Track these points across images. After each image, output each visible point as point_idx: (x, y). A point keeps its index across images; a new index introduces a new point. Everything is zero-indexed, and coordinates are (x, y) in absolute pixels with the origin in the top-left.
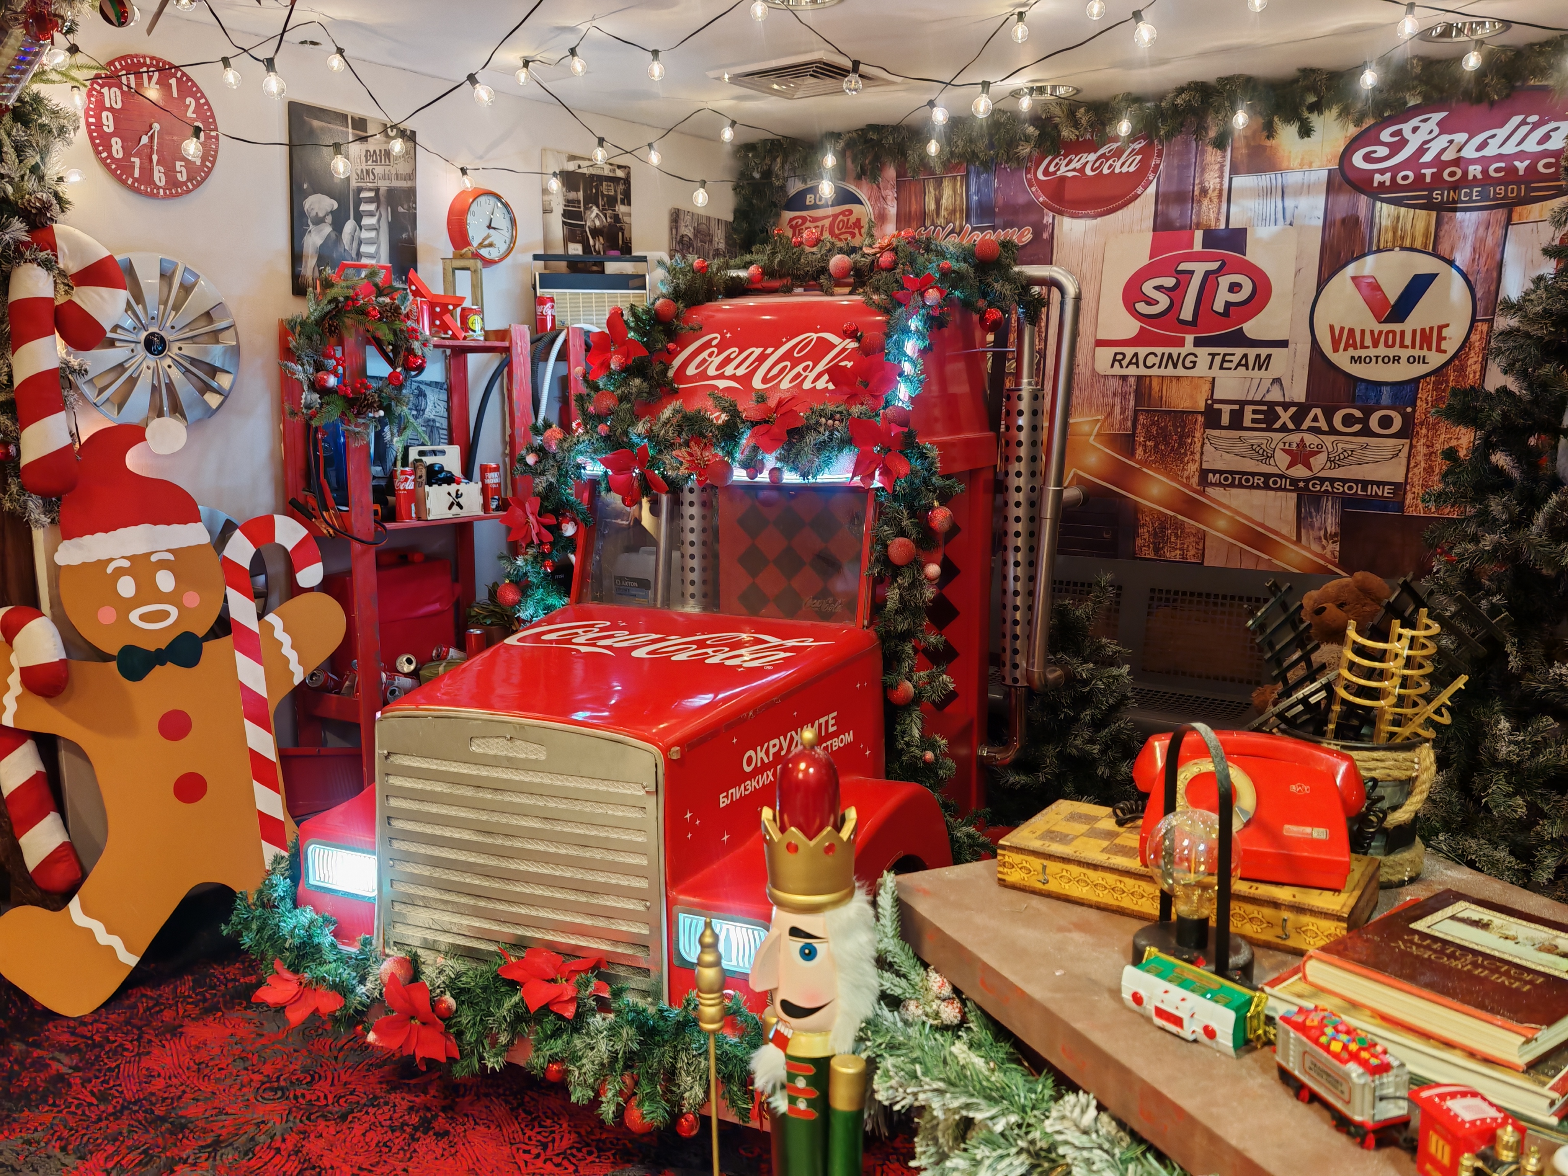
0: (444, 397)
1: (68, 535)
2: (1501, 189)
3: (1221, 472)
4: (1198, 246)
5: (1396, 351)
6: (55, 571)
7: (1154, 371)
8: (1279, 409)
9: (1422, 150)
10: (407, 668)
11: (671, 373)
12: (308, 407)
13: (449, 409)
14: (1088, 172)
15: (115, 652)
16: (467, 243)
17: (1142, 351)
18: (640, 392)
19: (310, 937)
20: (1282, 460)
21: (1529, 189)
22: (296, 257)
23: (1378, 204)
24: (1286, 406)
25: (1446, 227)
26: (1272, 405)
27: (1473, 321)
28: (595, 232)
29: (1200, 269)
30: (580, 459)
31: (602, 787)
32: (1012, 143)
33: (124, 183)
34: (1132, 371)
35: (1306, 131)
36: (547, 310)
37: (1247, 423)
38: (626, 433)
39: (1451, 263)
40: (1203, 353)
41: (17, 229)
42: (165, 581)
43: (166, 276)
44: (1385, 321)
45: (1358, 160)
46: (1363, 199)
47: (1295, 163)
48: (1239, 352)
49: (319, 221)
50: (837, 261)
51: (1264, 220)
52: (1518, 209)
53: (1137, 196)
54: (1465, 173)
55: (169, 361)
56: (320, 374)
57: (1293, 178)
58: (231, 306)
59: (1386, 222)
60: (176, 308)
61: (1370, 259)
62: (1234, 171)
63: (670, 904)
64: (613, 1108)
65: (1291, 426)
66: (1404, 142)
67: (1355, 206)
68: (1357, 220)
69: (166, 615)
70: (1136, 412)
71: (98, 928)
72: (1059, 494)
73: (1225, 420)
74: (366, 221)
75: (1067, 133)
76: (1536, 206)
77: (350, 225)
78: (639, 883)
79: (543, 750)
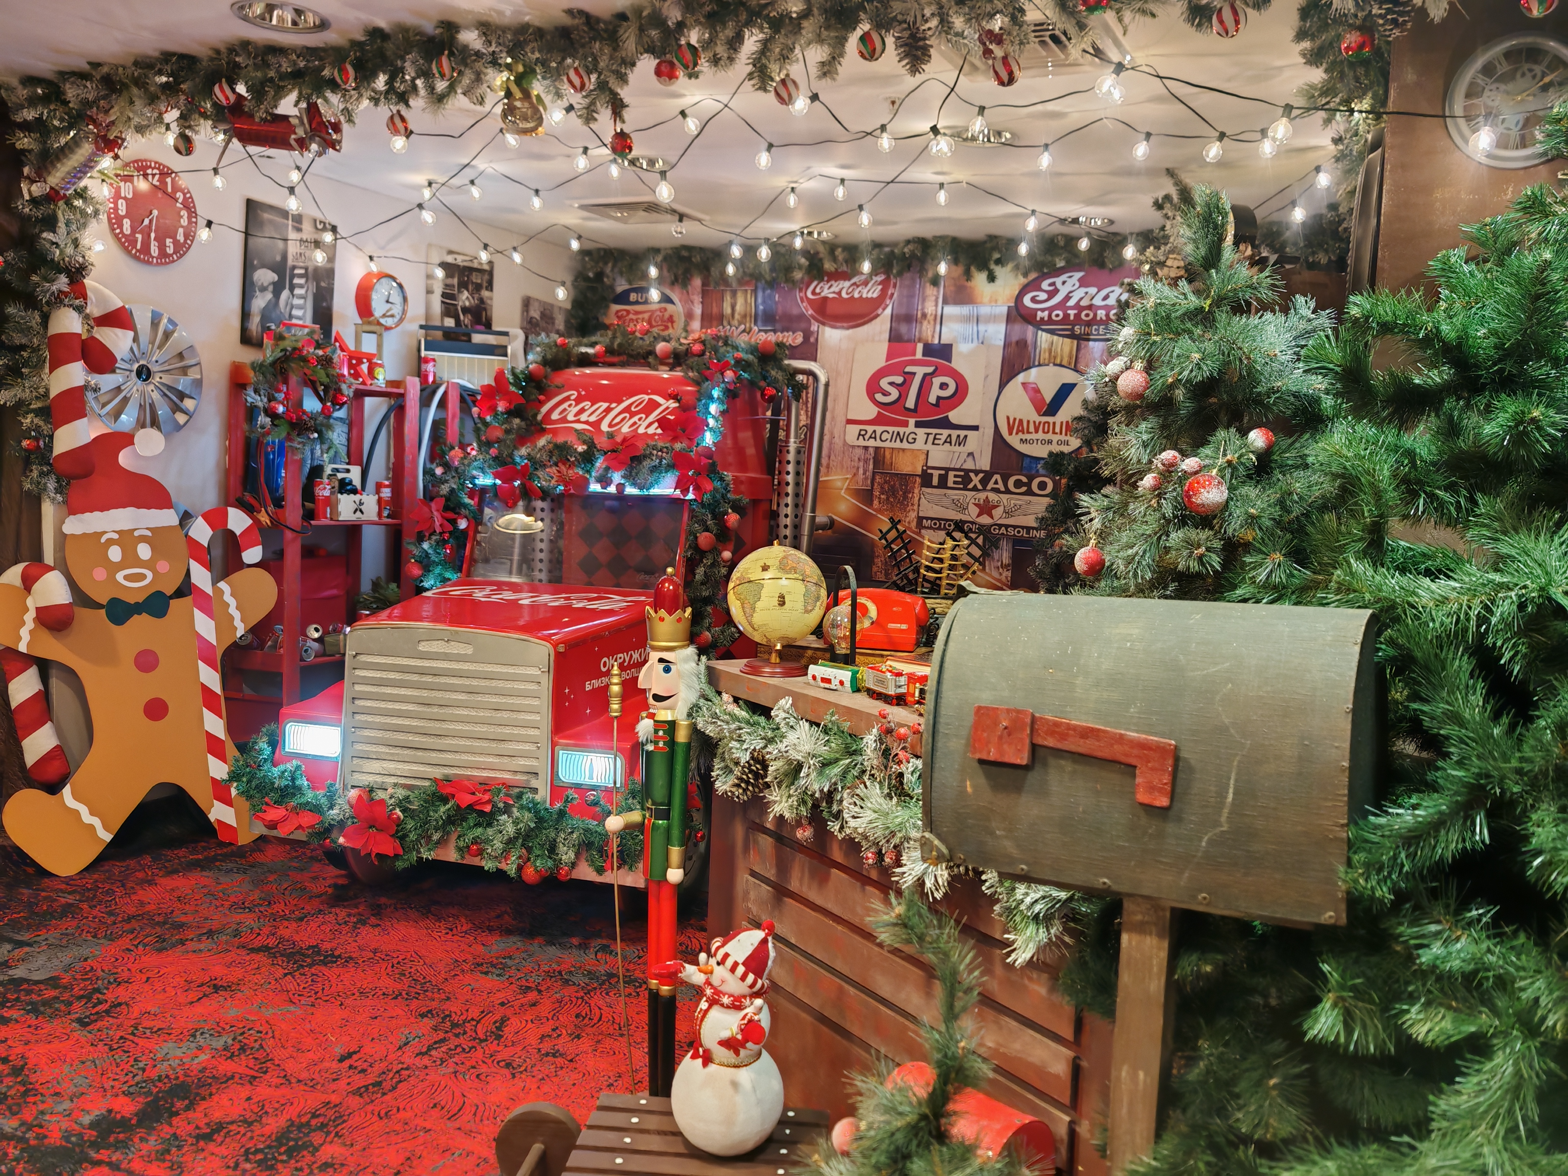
0: (346, 429)
1: (73, 512)
3: (932, 519)
4: (919, 355)
5: (1050, 436)
6: (62, 538)
7: (887, 444)
8: (972, 475)
9: (1068, 298)
10: (316, 635)
11: (539, 417)
12: (262, 427)
13: (349, 440)
14: (844, 295)
15: (104, 602)
16: (371, 315)
17: (879, 429)
18: (519, 428)
19: (293, 779)
20: (974, 511)
22: (245, 315)
23: (1040, 333)
24: (977, 472)
25: (1082, 352)
26: (967, 471)
28: (465, 310)
29: (920, 371)
30: (475, 472)
31: (511, 670)
32: (788, 269)
33: (129, 252)
34: (872, 443)
35: (992, 278)
36: (430, 367)
37: (950, 484)
38: (511, 456)
40: (921, 432)
41: (62, 282)
42: (144, 551)
43: (155, 324)
44: (1045, 414)
45: (1027, 300)
46: (1030, 328)
47: (986, 300)
48: (945, 432)
49: (263, 289)
50: (661, 347)
51: (965, 339)
53: (878, 316)
54: (1095, 315)
55: (152, 387)
56: (273, 404)
57: (984, 310)
58: (198, 348)
59: (1044, 346)
60: (160, 347)
61: (1034, 371)
62: (945, 302)
63: (554, 745)
64: (515, 866)
65: (980, 487)
66: (1056, 291)
67: (1025, 332)
68: (1026, 342)
69: (144, 577)
70: (874, 473)
71: (83, 810)
72: (813, 519)
73: (935, 481)
74: (298, 291)
75: (828, 266)
77: (285, 294)
78: (532, 731)
79: (470, 647)
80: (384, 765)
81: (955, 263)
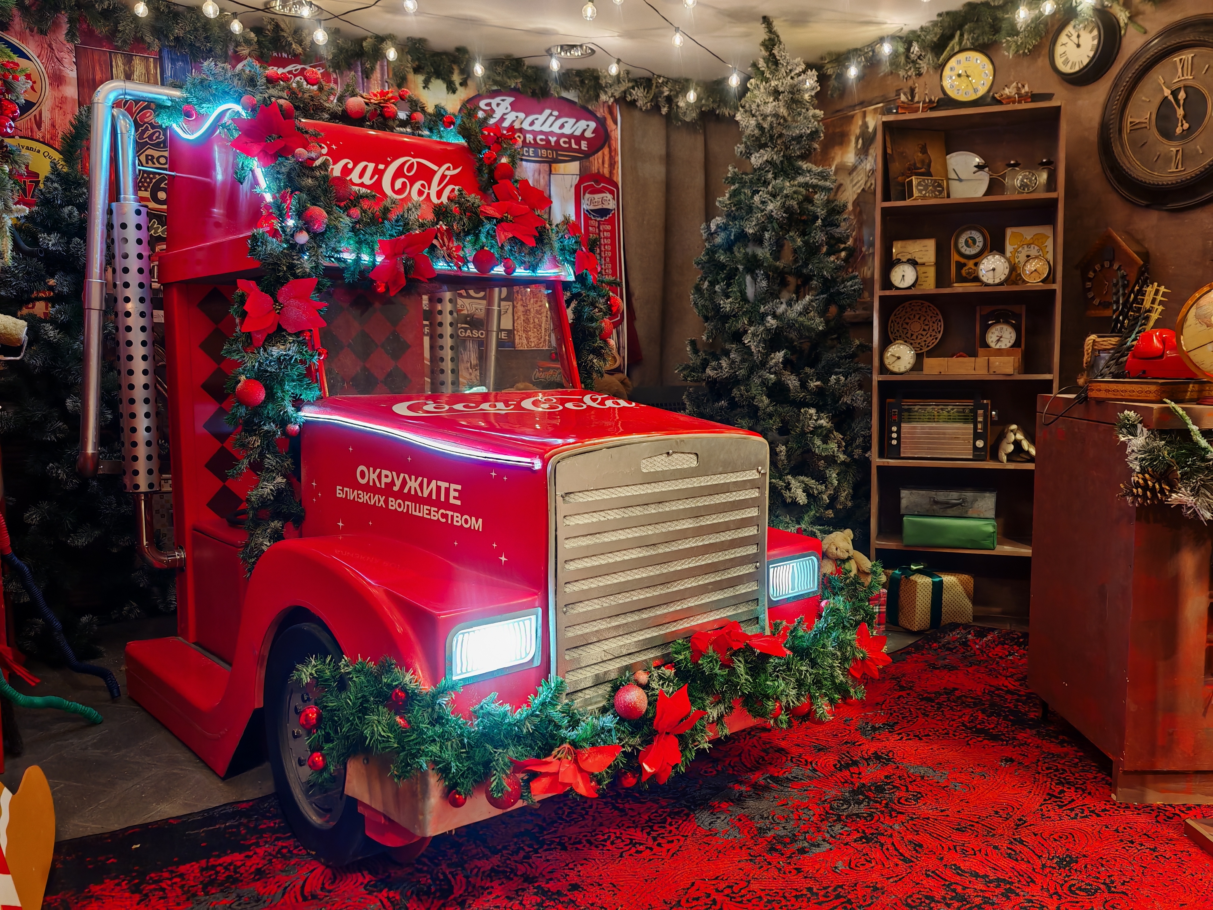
2: (544, 152)
9: (502, 119)
21: (557, 154)
31: (733, 479)
52: (554, 165)
54: (525, 138)
66: (492, 112)
76: (562, 165)
78: (752, 550)
79: (695, 458)
80: (606, 648)
81: (417, 70)
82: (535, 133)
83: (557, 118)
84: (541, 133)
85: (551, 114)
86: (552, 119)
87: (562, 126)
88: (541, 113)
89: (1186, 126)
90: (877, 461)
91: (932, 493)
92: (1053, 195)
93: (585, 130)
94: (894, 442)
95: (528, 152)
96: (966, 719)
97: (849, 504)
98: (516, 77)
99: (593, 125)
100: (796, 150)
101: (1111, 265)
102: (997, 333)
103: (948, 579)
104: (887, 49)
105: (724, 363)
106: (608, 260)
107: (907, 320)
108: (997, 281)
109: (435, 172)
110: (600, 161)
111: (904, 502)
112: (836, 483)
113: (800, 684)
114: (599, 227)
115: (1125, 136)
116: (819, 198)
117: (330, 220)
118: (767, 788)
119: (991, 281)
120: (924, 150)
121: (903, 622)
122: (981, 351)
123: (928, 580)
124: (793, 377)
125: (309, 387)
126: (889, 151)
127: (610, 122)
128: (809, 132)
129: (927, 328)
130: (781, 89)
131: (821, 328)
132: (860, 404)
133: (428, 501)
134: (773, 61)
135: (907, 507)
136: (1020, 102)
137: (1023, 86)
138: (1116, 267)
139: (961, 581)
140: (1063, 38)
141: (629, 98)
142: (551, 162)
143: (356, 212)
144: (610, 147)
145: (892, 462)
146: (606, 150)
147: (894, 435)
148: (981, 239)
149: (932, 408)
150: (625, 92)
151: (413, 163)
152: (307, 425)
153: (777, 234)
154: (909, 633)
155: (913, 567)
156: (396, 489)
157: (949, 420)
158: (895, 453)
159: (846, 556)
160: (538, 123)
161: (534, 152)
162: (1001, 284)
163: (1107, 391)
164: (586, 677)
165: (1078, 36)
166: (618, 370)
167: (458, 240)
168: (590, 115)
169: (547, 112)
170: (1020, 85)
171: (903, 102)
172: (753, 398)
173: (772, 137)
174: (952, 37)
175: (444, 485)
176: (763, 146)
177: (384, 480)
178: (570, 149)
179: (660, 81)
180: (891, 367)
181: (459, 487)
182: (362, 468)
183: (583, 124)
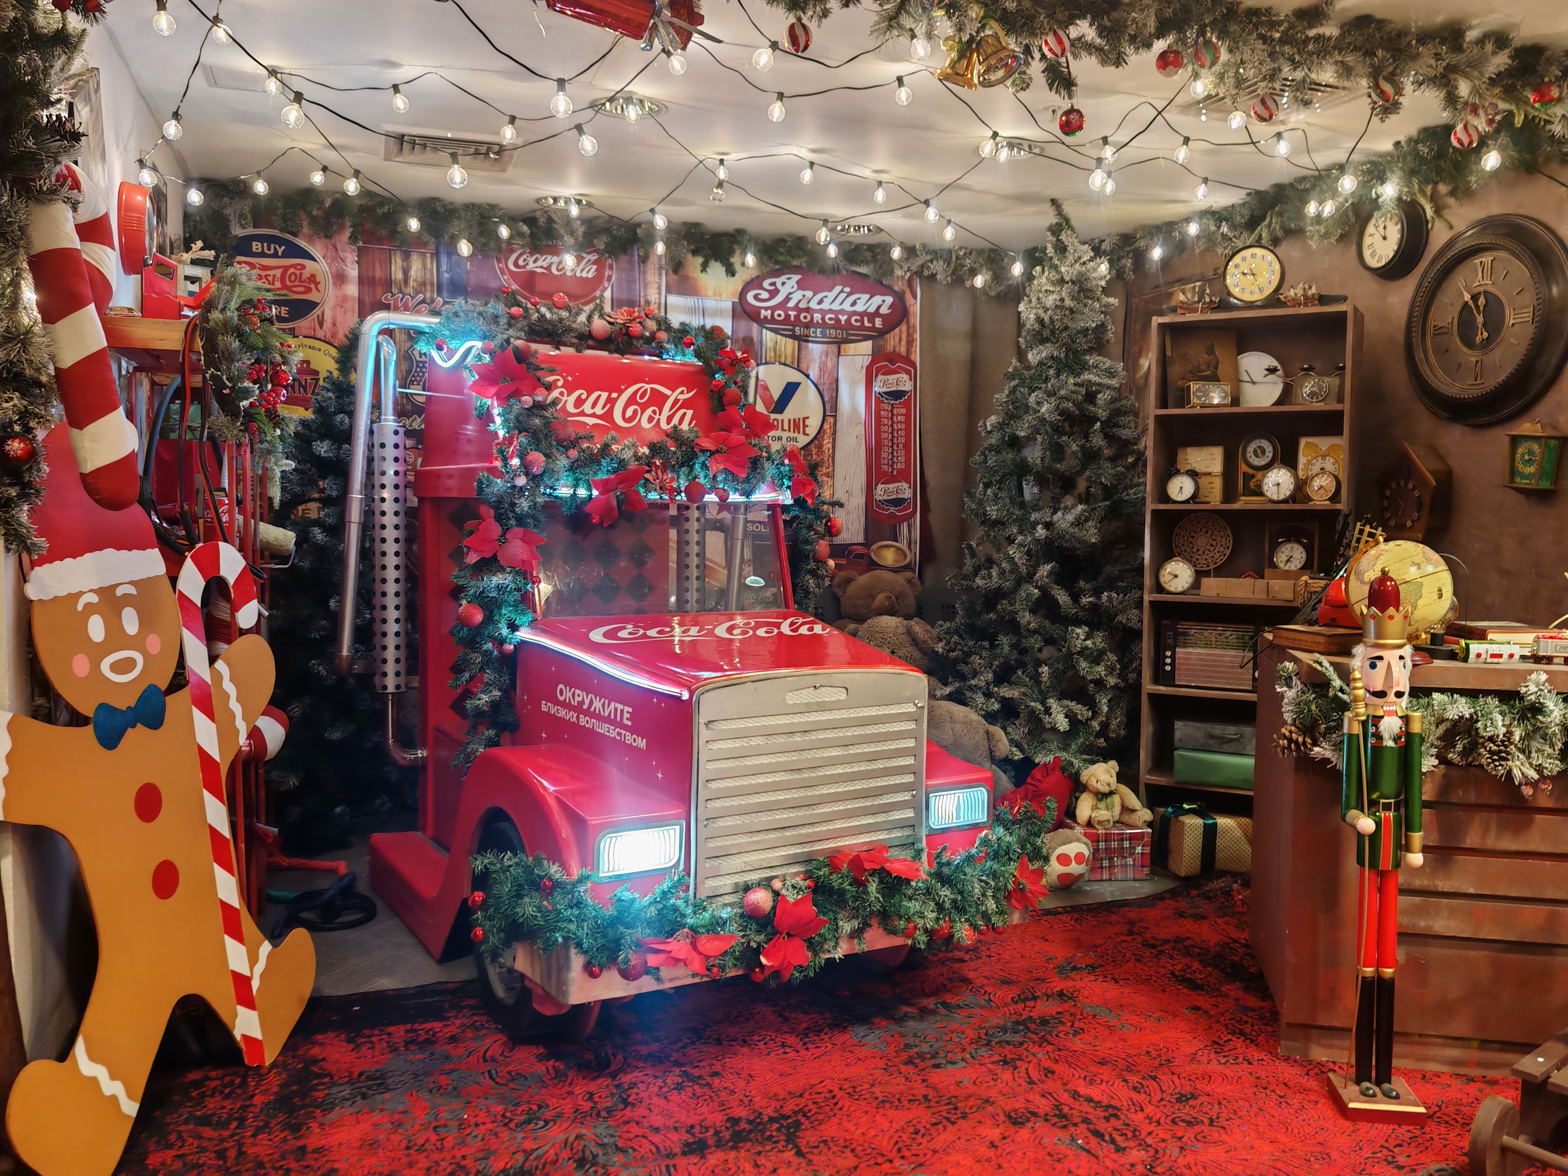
2: (833, 331)
5: (778, 432)
9: (788, 299)
14: (554, 271)
15: (90, 712)
21: (847, 334)
23: (764, 331)
25: (803, 352)
27: (825, 416)
35: (729, 270)
39: (808, 376)
42: (131, 621)
44: (772, 411)
45: (750, 298)
46: (755, 326)
47: (711, 293)
52: (843, 346)
57: (709, 304)
59: (770, 344)
61: (763, 368)
62: (669, 291)
66: (777, 291)
67: (750, 330)
68: (752, 339)
69: (133, 663)
71: (102, 1075)
76: (852, 345)
78: (909, 779)
79: (844, 691)
80: (746, 860)
81: (695, 253)
82: (823, 312)
83: (849, 294)
84: (831, 311)
85: (842, 291)
86: (843, 295)
87: (854, 303)
88: (830, 291)
89: (1486, 334)
90: (1148, 687)
91: (1208, 727)
92: (1339, 407)
93: (879, 307)
94: (1168, 668)
95: (815, 332)
96: (1179, 967)
97: (1123, 732)
98: (799, 257)
99: (889, 300)
100: (1082, 343)
101: (1406, 484)
102: (1287, 553)
103: (1224, 822)
104: (1193, 229)
105: (994, 572)
106: (901, 446)
107: (1193, 534)
108: (1282, 497)
109: (667, 397)
110: (897, 339)
111: (1178, 735)
112: (1105, 709)
113: (940, 907)
114: (892, 411)
115: (1429, 341)
116: (1102, 398)
117: (547, 463)
118: (933, 1012)
119: (1275, 497)
120: (1211, 351)
121: (1173, 866)
122: (1267, 572)
123: (1198, 821)
124: (1062, 592)
125: (523, 613)
126: (1169, 353)
127: (908, 296)
128: (1094, 325)
129: (1214, 543)
130: (1067, 278)
131: (1093, 540)
132: (1133, 624)
133: (608, 720)
134: (1062, 249)
135: (1181, 740)
136: (1306, 305)
137: (1310, 288)
138: (1410, 486)
139: (1240, 826)
140: (1370, 229)
141: (926, 273)
142: (839, 343)
143: (574, 453)
144: (908, 323)
145: (1163, 689)
146: (904, 327)
147: (1168, 661)
148: (1271, 449)
149: (1211, 633)
150: (922, 266)
151: (646, 390)
152: (523, 643)
153: (1051, 438)
154: (1177, 877)
155: (1186, 806)
156: (585, 707)
157: (1227, 646)
158: (1167, 678)
159: (1106, 789)
160: (827, 302)
161: (821, 333)
162: (1285, 501)
163: (1287, 639)
164: (727, 883)
165: (1385, 228)
166: (908, 567)
167: (672, 471)
168: (888, 290)
169: (838, 288)
170: (1307, 286)
171: (1182, 302)
172: (1016, 613)
173: (1053, 332)
174: (1263, 218)
175: (620, 707)
176: (1043, 341)
177: (577, 699)
178: (862, 328)
179: (961, 253)
180: (1167, 586)
181: (630, 710)
182: (561, 686)
183: (877, 300)
